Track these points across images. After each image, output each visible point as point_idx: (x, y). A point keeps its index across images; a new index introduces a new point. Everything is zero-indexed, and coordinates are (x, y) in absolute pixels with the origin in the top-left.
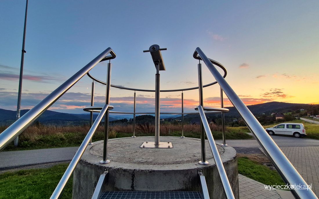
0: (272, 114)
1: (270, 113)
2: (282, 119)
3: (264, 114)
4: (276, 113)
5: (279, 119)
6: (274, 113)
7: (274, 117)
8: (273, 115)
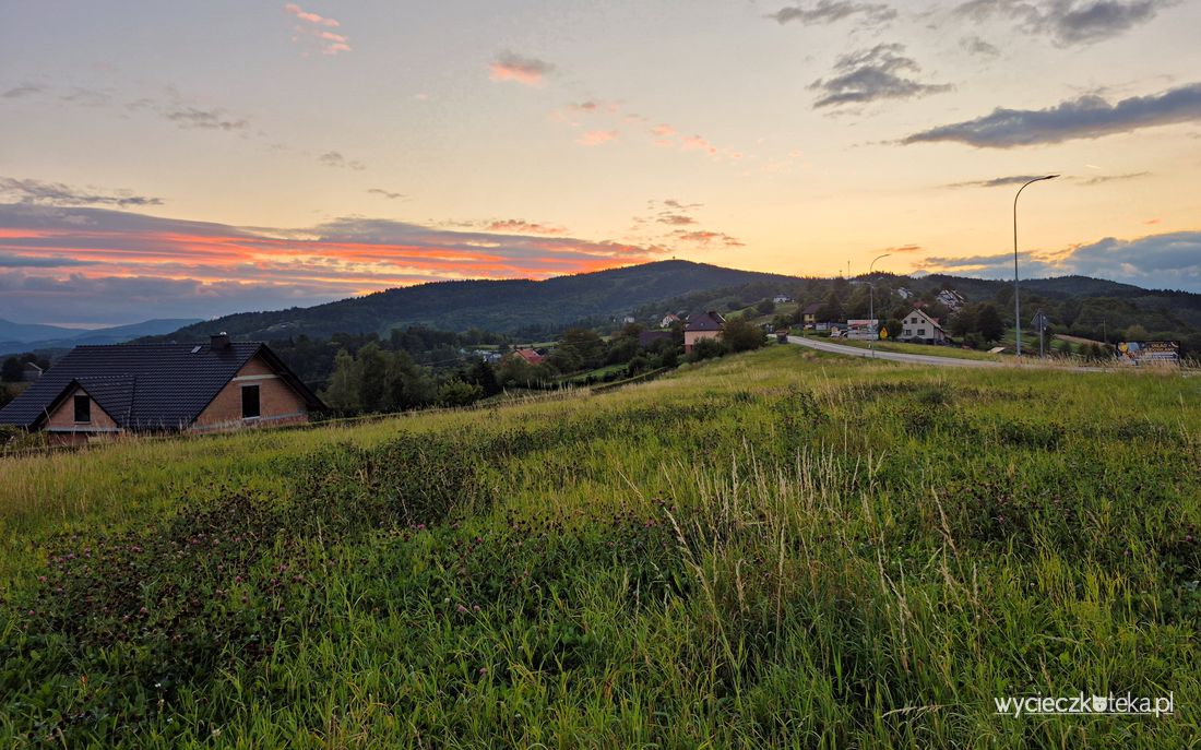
0: (666, 322)
1: (654, 317)
2: (718, 340)
3: (631, 320)
4: (682, 317)
5: (703, 339)
6: (674, 313)
7: (677, 334)
8: (671, 324)
